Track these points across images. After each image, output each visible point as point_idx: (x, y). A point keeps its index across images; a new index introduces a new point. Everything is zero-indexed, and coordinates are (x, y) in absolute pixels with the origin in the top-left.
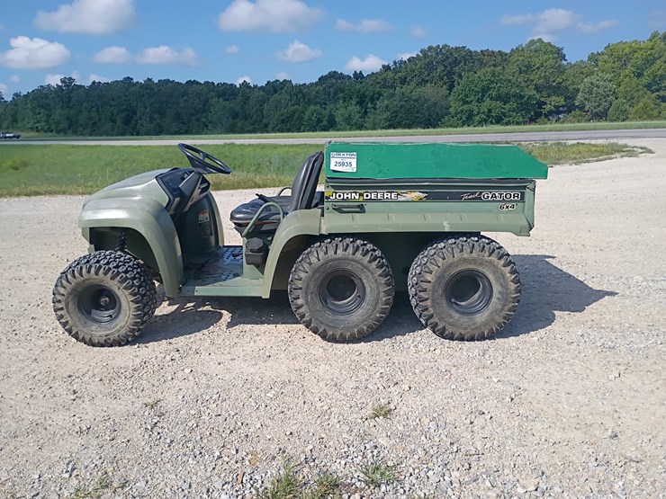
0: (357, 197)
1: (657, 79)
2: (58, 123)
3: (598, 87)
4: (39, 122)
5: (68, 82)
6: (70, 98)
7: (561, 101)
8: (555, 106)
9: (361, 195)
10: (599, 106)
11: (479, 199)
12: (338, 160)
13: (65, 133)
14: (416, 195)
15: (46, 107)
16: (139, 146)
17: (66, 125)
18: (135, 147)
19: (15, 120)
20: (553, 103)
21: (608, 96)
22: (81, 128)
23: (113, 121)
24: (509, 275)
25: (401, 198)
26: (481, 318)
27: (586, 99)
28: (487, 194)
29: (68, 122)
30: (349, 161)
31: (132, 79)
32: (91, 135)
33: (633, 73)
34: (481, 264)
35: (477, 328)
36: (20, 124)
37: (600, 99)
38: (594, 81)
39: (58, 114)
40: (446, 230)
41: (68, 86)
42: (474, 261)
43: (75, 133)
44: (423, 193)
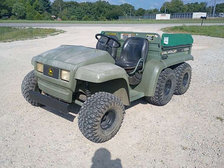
1: (37, 6)
3: (19, 7)
7: (6, 11)
8: (5, 13)
9: (167, 52)
10: (21, 14)
12: (165, 40)
14: (176, 51)
20: (4, 12)
21: (23, 11)
25: (173, 52)
27: (15, 11)
28: (185, 49)
33: (30, 3)
37: (21, 12)
38: (17, 5)
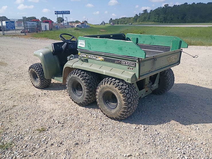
0: (86, 57)
2: (161, 19)
4: (155, 19)
5: (166, 6)
6: (166, 11)
9: (87, 56)
11: (120, 63)
12: (81, 43)
13: (162, 22)
14: (101, 58)
15: (159, 14)
16: (178, 27)
17: (163, 20)
18: (177, 27)
19: (149, 19)
22: (167, 21)
23: (178, 18)
24: (122, 97)
25: (97, 59)
26: (113, 111)
28: (123, 62)
29: (164, 19)
30: (83, 43)
31: (187, 3)
32: (170, 23)
34: (113, 90)
35: (111, 115)
36: (150, 20)
39: (162, 16)
40: (104, 74)
41: (166, 7)
42: (110, 88)
43: (165, 22)
44: (103, 58)
